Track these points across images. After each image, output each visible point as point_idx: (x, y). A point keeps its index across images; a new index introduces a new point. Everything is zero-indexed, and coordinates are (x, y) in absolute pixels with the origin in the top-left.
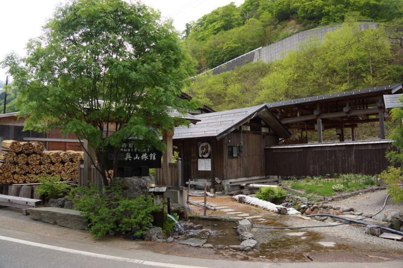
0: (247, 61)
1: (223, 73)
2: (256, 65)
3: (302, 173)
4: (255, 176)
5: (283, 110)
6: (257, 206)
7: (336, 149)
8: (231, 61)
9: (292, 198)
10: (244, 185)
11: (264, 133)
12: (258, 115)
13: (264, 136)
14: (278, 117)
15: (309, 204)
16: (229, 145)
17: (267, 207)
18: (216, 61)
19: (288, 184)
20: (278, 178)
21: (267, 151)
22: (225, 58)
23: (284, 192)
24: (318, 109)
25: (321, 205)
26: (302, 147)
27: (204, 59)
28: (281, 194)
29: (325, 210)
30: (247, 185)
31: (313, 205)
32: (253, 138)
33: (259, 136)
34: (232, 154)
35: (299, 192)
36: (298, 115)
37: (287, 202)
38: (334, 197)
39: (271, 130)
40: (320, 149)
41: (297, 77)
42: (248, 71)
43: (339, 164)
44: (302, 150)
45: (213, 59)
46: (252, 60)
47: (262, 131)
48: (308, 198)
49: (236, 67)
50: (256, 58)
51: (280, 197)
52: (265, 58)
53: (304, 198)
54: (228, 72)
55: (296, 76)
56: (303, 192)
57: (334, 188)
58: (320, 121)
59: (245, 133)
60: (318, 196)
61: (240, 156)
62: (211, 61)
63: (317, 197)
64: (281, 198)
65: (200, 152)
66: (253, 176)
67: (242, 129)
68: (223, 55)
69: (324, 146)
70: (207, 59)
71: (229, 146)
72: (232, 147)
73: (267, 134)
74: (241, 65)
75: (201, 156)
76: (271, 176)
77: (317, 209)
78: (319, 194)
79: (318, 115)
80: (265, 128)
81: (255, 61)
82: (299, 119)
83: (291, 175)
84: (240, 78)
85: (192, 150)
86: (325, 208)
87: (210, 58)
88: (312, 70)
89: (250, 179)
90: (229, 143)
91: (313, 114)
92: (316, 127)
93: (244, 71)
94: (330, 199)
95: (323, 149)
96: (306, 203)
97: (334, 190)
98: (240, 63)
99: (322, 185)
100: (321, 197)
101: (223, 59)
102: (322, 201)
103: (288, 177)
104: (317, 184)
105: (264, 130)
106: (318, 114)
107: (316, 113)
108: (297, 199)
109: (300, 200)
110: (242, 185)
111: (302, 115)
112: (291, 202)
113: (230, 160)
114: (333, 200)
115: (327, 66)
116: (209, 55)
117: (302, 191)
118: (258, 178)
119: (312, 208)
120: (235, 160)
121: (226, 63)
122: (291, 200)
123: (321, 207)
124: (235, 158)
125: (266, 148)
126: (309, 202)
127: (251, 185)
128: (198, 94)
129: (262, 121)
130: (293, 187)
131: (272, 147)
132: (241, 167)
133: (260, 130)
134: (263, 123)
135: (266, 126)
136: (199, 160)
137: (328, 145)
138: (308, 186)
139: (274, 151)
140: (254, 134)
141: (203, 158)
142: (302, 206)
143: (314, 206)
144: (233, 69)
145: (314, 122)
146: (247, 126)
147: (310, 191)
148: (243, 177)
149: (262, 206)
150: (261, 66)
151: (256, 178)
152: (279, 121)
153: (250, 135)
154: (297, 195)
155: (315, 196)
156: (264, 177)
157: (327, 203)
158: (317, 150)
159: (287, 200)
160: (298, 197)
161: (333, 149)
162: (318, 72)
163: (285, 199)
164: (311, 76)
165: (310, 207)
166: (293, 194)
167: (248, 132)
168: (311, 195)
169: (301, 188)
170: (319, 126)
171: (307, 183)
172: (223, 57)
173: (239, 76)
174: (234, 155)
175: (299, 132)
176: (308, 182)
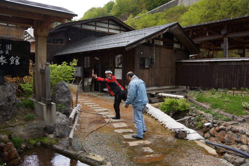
0: (173, 5)
1: (156, 13)
2: (179, 8)
3: (208, 85)
4: (165, 85)
5: (194, 33)
6: (156, 120)
7: (242, 64)
8: (162, 6)
9: (196, 113)
10: (154, 93)
11: (176, 48)
12: (170, 31)
13: (176, 50)
14: (190, 36)
15: (214, 123)
16: (141, 56)
17: (165, 123)
18: (153, 6)
19: (193, 95)
20: (187, 88)
21: (178, 64)
22: (159, 4)
23: (188, 104)
24: (226, 29)
25: (229, 127)
26: (209, 62)
27: (145, 5)
28: (184, 106)
29: (234, 134)
30: (156, 93)
31: (219, 125)
32: (166, 52)
33: (171, 51)
34: (144, 65)
35: (204, 105)
36: (207, 34)
37: (190, 115)
38: (245, 116)
39: (182, 46)
40: (226, 64)
41: (208, 14)
42: (173, 12)
43: (244, 78)
44: (209, 64)
45: (150, 5)
46: (177, 5)
47: (174, 47)
48: (214, 115)
49: (165, 10)
50: (179, 3)
51: (183, 109)
52: (185, 4)
53: (209, 115)
54: (159, 13)
55: (207, 12)
56: (207, 106)
57: (244, 105)
58: (226, 40)
59: (158, 47)
60: (225, 114)
61: (152, 68)
62: (149, 6)
63: (223, 115)
64: (185, 111)
65: (116, 63)
66: (163, 85)
67: (155, 43)
68: (157, 2)
69: (230, 61)
70: (146, 5)
71: (141, 58)
72: (144, 58)
73: (179, 49)
74: (169, 8)
75: (117, 66)
76: (180, 86)
77: (224, 131)
78: (226, 111)
79: (225, 35)
80: (177, 44)
81: (179, 5)
82: (208, 37)
83: (198, 86)
84: (167, 17)
85: (110, 61)
86: (234, 132)
87: (149, 4)
88: (219, 9)
89: (161, 88)
90: (141, 55)
91: (221, 34)
92: (223, 46)
93: (170, 12)
94: (240, 119)
95: (229, 64)
96: (210, 121)
97: (244, 107)
98: (168, 7)
99: (228, 99)
100: (230, 116)
101: (157, 5)
102: (229, 120)
103: (196, 87)
104: (222, 97)
105: (176, 46)
106: (225, 33)
107: (223, 32)
108: (201, 114)
109: (204, 117)
110: (152, 93)
111: (210, 34)
112: (195, 116)
113: (141, 70)
114: (244, 121)
115: (231, 5)
116: (147, 2)
117: (207, 104)
118: (168, 87)
119: (217, 128)
120: (147, 71)
121: (159, 7)
122: (195, 114)
123: (230, 130)
124: (147, 68)
125: (177, 61)
126: (214, 121)
127: (160, 94)
128: (137, 27)
129: (174, 38)
130: (198, 100)
131: (182, 61)
132: (152, 77)
133: (173, 46)
134: (175, 39)
135: (178, 42)
136: (115, 69)
137: (234, 60)
138: (214, 99)
139: (184, 65)
140: (166, 48)
141: (118, 68)
142: (206, 124)
143: (221, 127)
144: (163, 11)
145: (222, 41)
146: (160, 41)
147: (215, 106)
148: (154, 86)
149: (161, 121)
150: (182, 8)
151: (166, 87)
152: (191, 39)
153: (162, 49)
154: (201, 110)
155: (222, 112)
156: (174, 86)
157: (237, 124)
158: (223, 64)
159: (190, 114)
160: (203, 112)
161: (238, 64)
162: (224, 10)
163: (188, 112)
164: (218, 13)
165: (215, 127)
166: (197, 107)
167: (161, 46)
168: (216, 111)
169: (206, 101)
170: (225, 45)
171: (213, 96)
172: (157, 3)
173: (167, 15)
174: (146, 67)
175: (206, 51)
176: (213, 94)
